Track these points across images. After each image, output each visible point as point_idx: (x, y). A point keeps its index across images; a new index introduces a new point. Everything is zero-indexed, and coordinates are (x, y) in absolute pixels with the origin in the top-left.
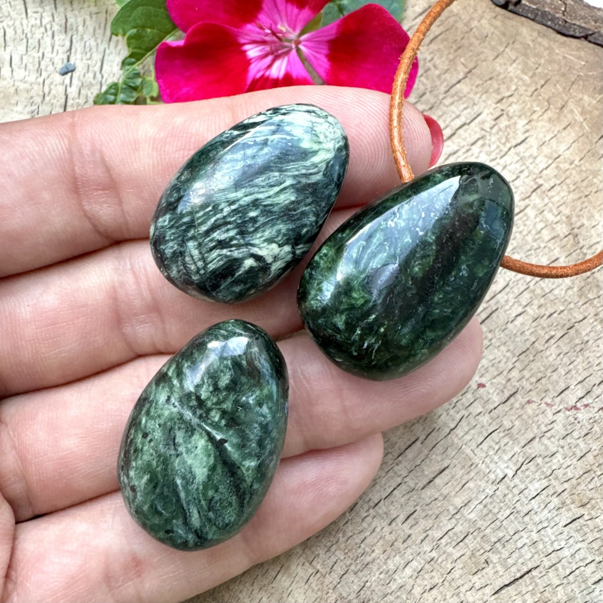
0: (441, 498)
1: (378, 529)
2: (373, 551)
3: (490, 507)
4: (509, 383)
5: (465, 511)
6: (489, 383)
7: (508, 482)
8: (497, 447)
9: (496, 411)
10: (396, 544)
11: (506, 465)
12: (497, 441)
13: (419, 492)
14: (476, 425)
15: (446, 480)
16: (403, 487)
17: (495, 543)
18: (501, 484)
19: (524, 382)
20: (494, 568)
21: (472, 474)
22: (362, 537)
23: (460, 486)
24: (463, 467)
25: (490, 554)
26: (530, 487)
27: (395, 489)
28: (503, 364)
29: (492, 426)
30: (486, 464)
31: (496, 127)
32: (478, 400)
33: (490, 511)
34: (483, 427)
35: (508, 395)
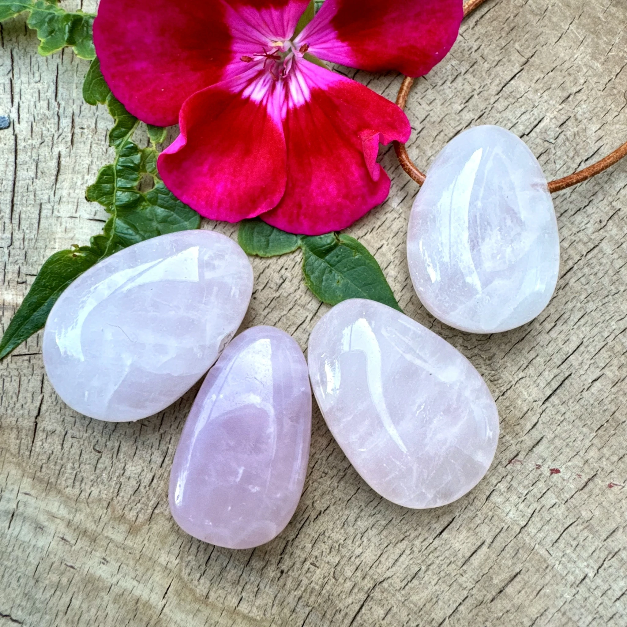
0: (513, 610)
3: (569, 614)
4: (586, 466)
5: (542, 623)
6: (563, 467)
7: (589, 583)
8: (574, 543)
9: (572, 500)
11: (585, 564)
12: (575, 536)
13: (489, 605)
14: (550, 519)
15: (518, 587)
16: (469, 601)
18: (581, 586)
19: (604, 462)
21: (548, 578)
23: (535, 593)
24: (538, 570)
26: (615, 587)
27: (460, 604)
28: (579, 443)
29: (568, 518)
30: (563, 564)
31: (562, 136)
32: (551, 489)
33: (570, 619)
34: (558, 520)
35: (586, 480)
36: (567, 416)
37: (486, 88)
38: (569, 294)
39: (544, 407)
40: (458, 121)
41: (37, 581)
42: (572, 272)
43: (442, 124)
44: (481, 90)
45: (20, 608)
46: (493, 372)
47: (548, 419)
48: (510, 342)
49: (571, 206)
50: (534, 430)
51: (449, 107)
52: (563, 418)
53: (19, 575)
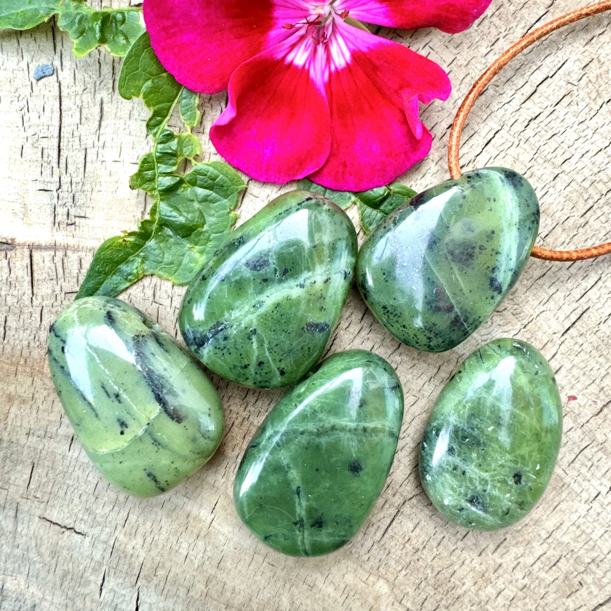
0: (531, 524)
1: (467, 562)
2: (464, 584)
3: (583, 527)
4: (601, 393)
5: (558, 535)
6: (580, 394)
7: (602, 499)
8: (589, 464)
9: (588, 424)
10: (486, 575)
11: (599, 482)
12: (590, 457)
14: (567, 442)
17: (589, 564)
18: (595, 502)
20: (587, 588)
21: (564, 495)
22: (451, 571)
23: (552, 508)
24: (554, 488)
25: (584, 576)
28: (595, 372)
29: (584, 442)
30: (578, 483)
31: (585, 78)
32: (569, 414)
33: (584, 532)
34: (574, 443)
35: (601, 406)
36: (584, 347)
37: (512, 31)
38: (589, 232)
39: (563, 339)
40: (484, 64)
41: (97, 498)
42: (592, 211)
43: (469, 67)
44: (506, 32)
45: (83, 522)
46: (516, 306)
47: (567, 350)
48: (531, 278)
49: (592, 147)
50: (553, 360)
51: (475, 51)
52: (580, 349)
53: (80, 492)
